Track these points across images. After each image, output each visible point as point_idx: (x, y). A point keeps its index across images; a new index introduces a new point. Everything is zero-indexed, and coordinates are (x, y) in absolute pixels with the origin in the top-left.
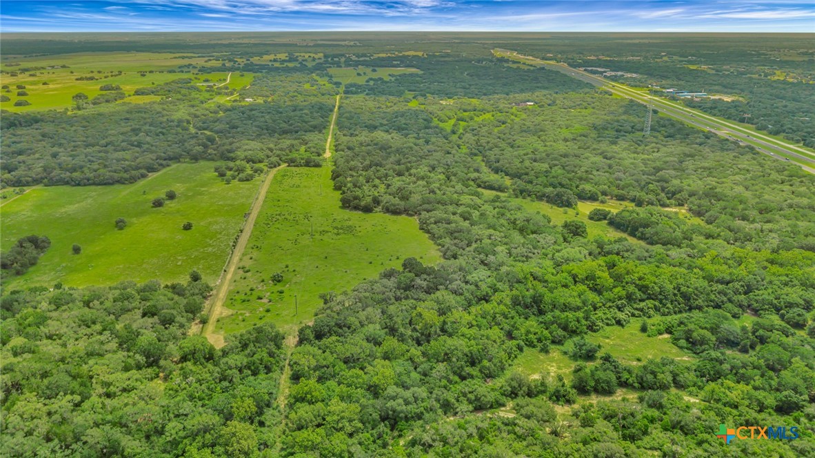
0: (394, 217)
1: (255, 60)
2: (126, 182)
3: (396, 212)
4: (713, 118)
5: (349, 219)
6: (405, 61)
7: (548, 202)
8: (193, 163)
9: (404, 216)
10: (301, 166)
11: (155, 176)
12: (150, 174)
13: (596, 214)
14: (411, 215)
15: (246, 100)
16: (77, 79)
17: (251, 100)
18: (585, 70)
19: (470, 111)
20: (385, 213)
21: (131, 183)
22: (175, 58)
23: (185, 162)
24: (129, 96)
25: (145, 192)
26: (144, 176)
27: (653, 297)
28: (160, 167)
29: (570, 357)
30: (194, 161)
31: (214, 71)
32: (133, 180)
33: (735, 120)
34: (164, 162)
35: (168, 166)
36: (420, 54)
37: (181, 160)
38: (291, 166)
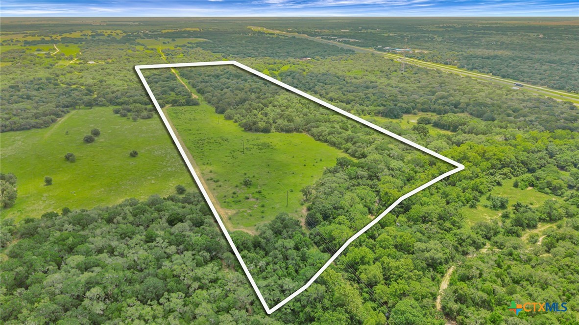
0: (287, 134)
1: (67, 35)
2: (42, 127)
3: (288, 131)
4: (427, 63)
5: (257, 139)
6: (191, 34)
7: (382, 116)
8: (90, 109)
9: (295, 133)
10: (183, 105)
11: (62, 120)
12: (59, 119)
13: (422, 121)
14: (301, 132)
15: (89, 62)
17: (93, 62)
18: (322, 38)
19: (272, 64)
20: (280, 132)
21: (46, 127)
23: (80, 109)
25: (67, 132)
26: (53, 121)
27: (505, 165)
28: (63, 113)
29: (491, 208)
30: (89, 107)
31: (38, 44)
32: (46, 125)
33: (441, 63)
34: (64, 109)
35: (68, 112)
36: (197, 29)
37: (76, 107)
38: (174, 106)
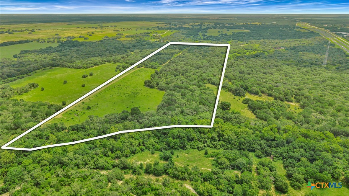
1: (185, 25)
3: (161, 89)
6: (246, 27)
8: (113, 63)
10: (149, 68)
11: (95, 67)
15: (161, 41)
16: (113, 31)
17: (163, 41)
18: (336, 33)
21: (86, 69)
22: (156, 24)
24: (123, 37)
26: (92, 67)
28: (101, 64)
31: (163, 29)
34: (104, 62)
35: (104, 64)
36: (258, 23)
37: (110, 62)
38: (145, 68)
